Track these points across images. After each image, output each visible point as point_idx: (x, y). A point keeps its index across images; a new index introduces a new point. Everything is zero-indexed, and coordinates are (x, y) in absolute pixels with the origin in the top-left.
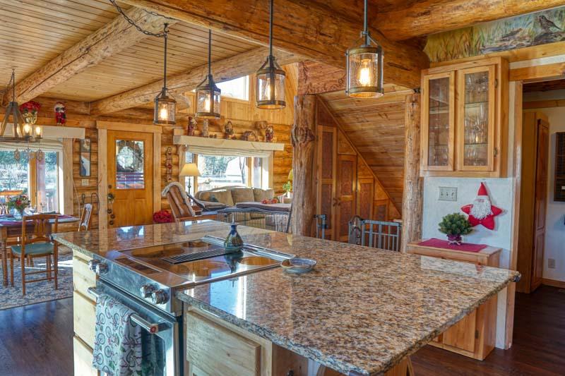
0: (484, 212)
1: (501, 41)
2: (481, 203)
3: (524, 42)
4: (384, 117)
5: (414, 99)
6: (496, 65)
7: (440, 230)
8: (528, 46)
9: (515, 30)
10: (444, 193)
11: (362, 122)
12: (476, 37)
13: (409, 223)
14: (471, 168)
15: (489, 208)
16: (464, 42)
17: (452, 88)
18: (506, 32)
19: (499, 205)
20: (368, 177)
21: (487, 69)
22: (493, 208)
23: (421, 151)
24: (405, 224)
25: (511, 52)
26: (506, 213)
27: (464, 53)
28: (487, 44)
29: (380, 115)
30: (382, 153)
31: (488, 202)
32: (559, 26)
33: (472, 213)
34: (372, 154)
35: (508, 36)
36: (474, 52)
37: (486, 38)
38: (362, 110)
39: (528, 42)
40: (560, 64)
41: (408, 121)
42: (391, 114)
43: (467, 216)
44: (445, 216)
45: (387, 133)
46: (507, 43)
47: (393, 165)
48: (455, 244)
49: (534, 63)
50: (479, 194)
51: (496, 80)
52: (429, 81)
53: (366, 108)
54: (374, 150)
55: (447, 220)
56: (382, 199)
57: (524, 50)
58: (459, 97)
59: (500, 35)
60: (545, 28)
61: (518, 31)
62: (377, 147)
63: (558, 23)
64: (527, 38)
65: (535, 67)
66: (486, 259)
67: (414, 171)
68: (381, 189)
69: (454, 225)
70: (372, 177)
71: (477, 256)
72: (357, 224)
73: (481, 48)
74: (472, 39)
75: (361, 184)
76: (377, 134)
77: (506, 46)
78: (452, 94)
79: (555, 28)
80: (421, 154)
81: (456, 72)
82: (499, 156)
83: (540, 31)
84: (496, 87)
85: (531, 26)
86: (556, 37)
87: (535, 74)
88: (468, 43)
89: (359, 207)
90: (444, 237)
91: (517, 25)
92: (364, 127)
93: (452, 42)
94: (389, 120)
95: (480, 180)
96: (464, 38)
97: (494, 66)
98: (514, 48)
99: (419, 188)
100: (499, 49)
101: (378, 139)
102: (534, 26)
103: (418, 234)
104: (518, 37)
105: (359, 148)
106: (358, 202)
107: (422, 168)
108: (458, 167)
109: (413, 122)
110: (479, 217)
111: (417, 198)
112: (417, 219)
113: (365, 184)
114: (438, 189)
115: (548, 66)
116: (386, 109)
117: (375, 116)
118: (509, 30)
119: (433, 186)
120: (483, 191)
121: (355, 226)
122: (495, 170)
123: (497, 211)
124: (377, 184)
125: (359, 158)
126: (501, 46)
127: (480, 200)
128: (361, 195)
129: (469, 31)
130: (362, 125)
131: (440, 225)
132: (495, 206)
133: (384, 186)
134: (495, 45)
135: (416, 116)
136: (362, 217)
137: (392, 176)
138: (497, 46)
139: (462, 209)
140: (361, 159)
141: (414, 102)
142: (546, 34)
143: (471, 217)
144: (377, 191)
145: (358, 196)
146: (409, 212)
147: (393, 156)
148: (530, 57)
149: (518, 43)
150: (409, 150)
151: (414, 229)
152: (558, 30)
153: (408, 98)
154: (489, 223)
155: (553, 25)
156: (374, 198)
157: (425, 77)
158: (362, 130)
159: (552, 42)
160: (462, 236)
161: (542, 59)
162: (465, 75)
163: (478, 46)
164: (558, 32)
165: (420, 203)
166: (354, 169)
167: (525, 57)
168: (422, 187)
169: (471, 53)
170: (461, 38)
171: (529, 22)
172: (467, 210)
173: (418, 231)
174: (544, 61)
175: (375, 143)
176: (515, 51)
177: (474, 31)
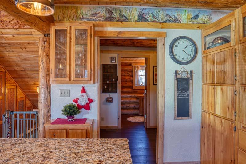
0: (85, 102)
1: (91, 16)
2: (83, 97)
3: (101, 19)
4: (24, 49)
5: (45, 40)
6: (91, 27)
7: (63, 114)
8: (103, 21)
9: (97, 12)
10: (63, 93)
11: (9, 51)
12: (79, 12)
13: (43, 111)
14: (78, 79)
15: (87, 99)
16: (73, 13)
17: (68, 35)
18: (93, 12)
19: (91, 98)
20: (12, 84)
21: (86, 28)
22: (89, 99)
23: (50, 70)
24: (41, 112)
25: (96, 22)
26: (95, 101)
27: (73, 19)
28: (85, 16)
29: (21, 48)
30: (22, 71)
31: (86, 96)
32: (115, 15)
33: (79, 103)
34: (15, 71)
35: (94, 14)
36: (78, 19)
37: (84, 13)
38: (9, 44)
39: (103, 19)
40: (116, 31)
41: (41, 52)
42: (28, 48)
43: (76, 104)
44: (64, 106)
45: (25, 59)
46: (94, 17)
47: (29, 78)
48: (72, 120)
49: (105, 29)
50: (82, 93)
51: (91, 34)
52: (56, 30)
53: (12, 43)
54: (17, 69)
55: (67, 108)
56: (21, 97)
57: (101, 22)
58: (72, 41)
59: (91, 13)
60: (110, 14)
61: (98, 13)
62: (18, 67)
63: (114, 13)
64: (103, 17)
65: (106, 31)
66: (89, 127)
67: (46, 81)
68: (20, 91)
69: (71, 111)
70: (15, 84)
71: (85, 126)
72: (8, 116)
73: (82, 18)
74: (77, 12)
75: (8, 89)
76: (19, 59)
77: (93, 19)
78: (68, 38)
79: (114, 15)
80: (50, 71)
81: (70, 27)
82: (92, 72)
83: (108, 15)
84: (91, 38)
85: (104, 11)
86: (114, 19)
87: (106, 34)
88: (75, 14)
89: (7, 103)
90: (65, 117)
91: (98, 10)
92: (10, 55)
93: (67, 12)
94: (27, 51)
95: (82, 85)
96: (73, 11)
97: (90, 27)
98: (97, 21)
99: (48, 91)
100: (90, 20)
101: (19, 62)
102: (105, 12)
103: (49, 117)
104: (99, 16)
105: (6, 67)
106: (6, 100)
107: (51, 79)
108: (72, 79)
109: (45, 53)
110: (82, 105)
111: (47, 96)
112: (48, 108)
113: (10, 89)
114: (59, 90)
115: (111, 32)
116: (25, 45)
117: (18, 48)
118: (95, 12)
119: (56, 89)
120: (84, 91)
121: (6, 117)
122: (91, 80)
123: (91, 101)
124: (18, 89)
125: (6, 74)
126: (91, 18)
127: (82, 96)
128: (8, 95)
129: (76, 8)
130: (9, 53)
131: (63, 111)
132: (90, 98)
133: (23, 90)
134: (88, 17)
135: (46, 50)
136: (11, 110)
137: (28, 84)
138: (89, 18)
139: (73, 101)
140: (7, 74)
141: (45, 41)
142: (110, 17)
143: (78, 105)
144: (18, 92)
145: (6, 96)
146: (43, 105)
147: (29, 73)
148: (104, 26)
149: (99, 19)
150: (42, 69)
151: (46, 114)
152: (115, 16)
153: (41, 39)
154: (87, 107)
155: (113, 14)
156: (16, 96)
157: (53, 27)
158: (9, 56)
159: (113, 21)
160: (75, 116)
161: (109, 28)
162: (76, 29)
163: (80, 16)
164: (115, 17)
165: (49, 99)
166: (3, 80)
167: (102, 26)
168: (50, 90)
169: (76, 19)
170: (72, 11)
171: (103, 10)
172: (76, 101)
173: (49, 115)
174: (110, 29)
175: (17, 65)
176: (97, 22)
177: (78, 8)
